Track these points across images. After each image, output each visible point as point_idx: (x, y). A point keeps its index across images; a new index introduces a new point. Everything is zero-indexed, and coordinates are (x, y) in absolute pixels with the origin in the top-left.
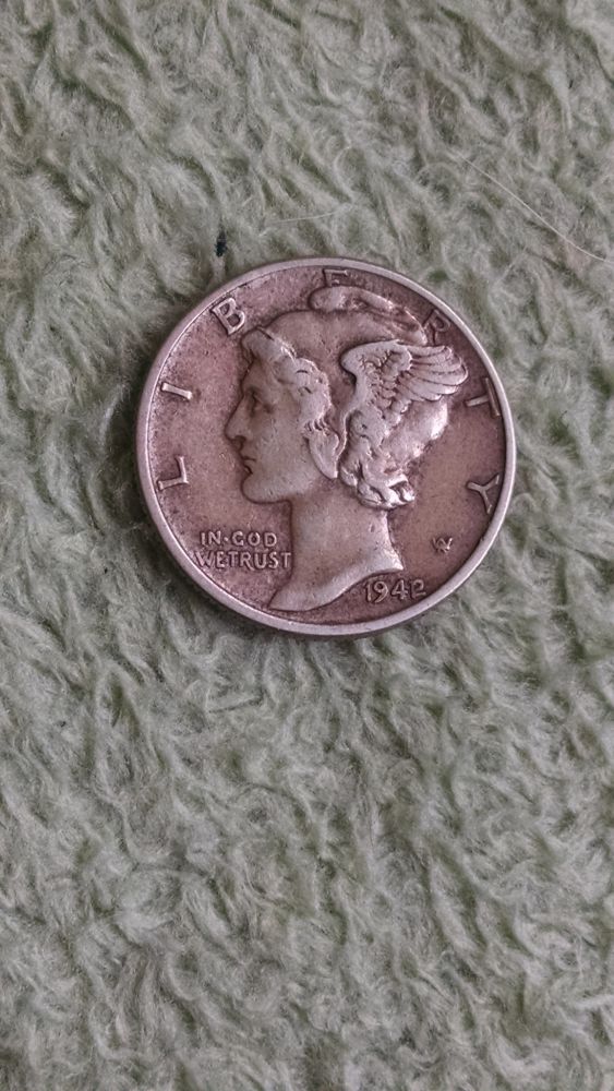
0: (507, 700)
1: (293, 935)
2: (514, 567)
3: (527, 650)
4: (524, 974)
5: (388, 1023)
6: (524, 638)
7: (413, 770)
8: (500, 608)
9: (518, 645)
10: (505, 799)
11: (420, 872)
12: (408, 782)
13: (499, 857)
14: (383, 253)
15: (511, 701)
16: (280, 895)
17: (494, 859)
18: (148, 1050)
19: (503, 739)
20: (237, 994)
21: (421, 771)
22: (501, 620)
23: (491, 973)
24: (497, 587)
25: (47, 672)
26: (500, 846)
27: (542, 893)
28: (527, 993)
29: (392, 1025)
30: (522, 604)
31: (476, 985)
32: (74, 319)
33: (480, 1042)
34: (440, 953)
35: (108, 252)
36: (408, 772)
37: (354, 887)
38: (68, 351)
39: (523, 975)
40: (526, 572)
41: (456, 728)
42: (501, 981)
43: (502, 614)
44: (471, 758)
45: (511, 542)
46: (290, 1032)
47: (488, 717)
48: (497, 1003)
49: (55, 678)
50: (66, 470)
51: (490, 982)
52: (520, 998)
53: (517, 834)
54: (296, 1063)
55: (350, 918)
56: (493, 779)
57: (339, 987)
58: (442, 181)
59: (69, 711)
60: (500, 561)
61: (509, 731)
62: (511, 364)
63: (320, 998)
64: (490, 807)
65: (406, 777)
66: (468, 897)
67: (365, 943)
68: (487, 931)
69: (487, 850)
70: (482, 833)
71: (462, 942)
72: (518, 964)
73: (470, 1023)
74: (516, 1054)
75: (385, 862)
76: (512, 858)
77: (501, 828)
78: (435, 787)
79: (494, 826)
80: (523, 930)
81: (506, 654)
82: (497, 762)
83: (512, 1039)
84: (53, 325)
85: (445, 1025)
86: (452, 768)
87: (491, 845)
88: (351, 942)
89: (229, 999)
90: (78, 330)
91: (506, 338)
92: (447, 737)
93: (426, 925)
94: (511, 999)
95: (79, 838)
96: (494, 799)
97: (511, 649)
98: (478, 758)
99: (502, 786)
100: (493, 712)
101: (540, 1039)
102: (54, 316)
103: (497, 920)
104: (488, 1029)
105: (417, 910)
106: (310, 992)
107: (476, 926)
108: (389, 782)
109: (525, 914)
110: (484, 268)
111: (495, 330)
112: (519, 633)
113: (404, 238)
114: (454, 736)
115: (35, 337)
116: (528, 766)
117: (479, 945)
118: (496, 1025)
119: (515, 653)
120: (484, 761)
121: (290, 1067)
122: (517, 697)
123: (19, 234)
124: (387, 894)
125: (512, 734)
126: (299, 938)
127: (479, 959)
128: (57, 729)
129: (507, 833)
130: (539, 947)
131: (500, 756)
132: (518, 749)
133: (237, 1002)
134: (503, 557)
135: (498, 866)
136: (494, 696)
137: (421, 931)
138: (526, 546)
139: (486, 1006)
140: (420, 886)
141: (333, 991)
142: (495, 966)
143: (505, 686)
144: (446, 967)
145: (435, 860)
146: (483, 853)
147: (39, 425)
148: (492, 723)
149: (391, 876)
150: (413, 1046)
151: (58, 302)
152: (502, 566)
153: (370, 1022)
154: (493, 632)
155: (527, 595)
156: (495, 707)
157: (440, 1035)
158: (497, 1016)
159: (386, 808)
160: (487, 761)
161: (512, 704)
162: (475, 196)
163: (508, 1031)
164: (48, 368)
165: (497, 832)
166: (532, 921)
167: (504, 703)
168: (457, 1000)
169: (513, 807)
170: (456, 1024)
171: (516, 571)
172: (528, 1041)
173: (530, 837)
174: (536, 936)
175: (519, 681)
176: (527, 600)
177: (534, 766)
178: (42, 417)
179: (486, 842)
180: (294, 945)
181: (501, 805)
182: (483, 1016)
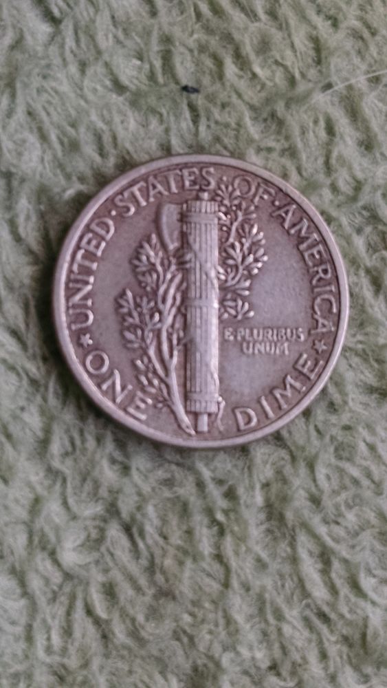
0: (361, 406)
1: (187, 574)
2: (371, 306)
3: (379, 370)
4: (367, 617)
5: (259, 655)
6: (377, 361)
7: (287, 457)
8: (359, 337)
9: (372, 366)
10: (356, 482)
11: (289, 538)
12: (283, 466)
13: (350, 526)
14: (285, 63)
15: (364, 407)
16: (179, 542)
17: (346, 528)
18: (73, 658)
19: (356, 436)
20: (140, 618)
21: (294, 459)
22: (360, 346)
23: (342, 616)
24: (359, 322)
25: (12, 368)
26: (351, 518)
27: (383, 555)
28: (370, 632)
29: (261, 656)
30: (377, 335)
31: (329, 626)
32: (46, 105)
33: (332, 670)
34: (301, 602)
35: (75, 56)
36: (283, 459)
37: (238, 545)
38: (40, 129)
39: (366, 619)
40: (381, 311)
41: (320, 426)
42: (349, 623)
43: (361, 342)
44: (332, 449)
45: (371, 288)
46: (180, 652)
47: (345, 418)
48: (346, 639)
49: (18, 374)
50: (34, 218)
51: (340, 624)
52: (364, 636)
53: (364, 509)
54: (184, 678)
55: (234, 570)
56: (347, 466)
57: (222, 622)
58: (332, 12)
59: (28, 399)
60: (361, 302)
61: (361, 429)
62: (378, 155)
63: (205, 628)
64: (344, 488)
65: (282, 463)
66: (325, 557)
67: (242, 591)
68: (339, 583)
69: (340, 520)
70: (337, 507)
71: (319, 592)
72: (363, 610)
73: (324, 656)
74: (359, 680)
75: (263, 527)
76: (360, 527)
77: (352, 504)
78: (303, 470)
79: (346, 502)
80: (367, 583)
81: (362, 372)
82: (350, 453)
83: (357, 668)
84: (31, 110)
85: (304, 658)
86: (316, 456)
87: (344, 517)
88: (233, 589)
89: (133, 620)
90: (48, 114)
91: (376, 135)
92: (313, 433)
93: (292, 580)
94: (357, 636)
95: (31, 496)
96: (347, 482)
97: (367, 368)
98: (336, 450)
99: (355, 472)
100: (349, 415)
101: (378, 668)
102: (31, 101)
103: (347, 575)
104: (338, 659)
105: (287, 569)
106: (198, 622)
107: (330, 578)
108: (268, 466)
109: (369, 572)
110: (361, 81)
111: (367, 129)
112: (372, 356)
113: (301, 53)
114: (318, 431)
115: (15, 117)
116: (375, 456)
117: (332, 594)
118: (345, 657)
119: (370, 373)
120: (342, 452)
121: (180, 681)
122: (368, 405)
123: (8, 39)
124: (264, 555)
125: (364, 432)
126: (191, 578)
127: (333, 606)
128: (18, 412)
129: (357, 508)
130: (380, 596)
131: (353, 447)
132: (367, 444)
133: (140, 625)
134: (364, 300)
135: (348, 533)
136: (351, 403)
137: (289, 584)
138: (382, 292)
139: (336, 642)
140: (289, 549)
141: (217, 625)
142: (344, 610)
143: (360, 397)
144: (308, 613)
145: (301, 530)
146: (337, 523)
147: (15, 183)
148: (348, 423)
149: (267, 540)
150: (278, 674)
151: (35, 91)
152: (362, 306)
153: (245, 652)
154: (353, 356)
155: (381, 328)
156: (351, 411)
157: (300, 665)
158: (345, 649)
159: (266, 486)
160: (344, 451)
161: (365, 409)
162: (357, 24)
163: (354, 661)
164: (24, 141)
165: (349, 507)
166: (374, 576)
167: (359, 408)
168: (314, 637)
169: (361, 487)
170: (313, 657)
171: (373, 310)
172: (369, 670)
173: (375, 512)
174: (377, 588)
175: (371, 393)
176: (381, 332)
177: (380, 457)
178: (18, 177)
179: (340, 515)
180: (186, 582)
181: (352, 486)
182: (333, 650)
